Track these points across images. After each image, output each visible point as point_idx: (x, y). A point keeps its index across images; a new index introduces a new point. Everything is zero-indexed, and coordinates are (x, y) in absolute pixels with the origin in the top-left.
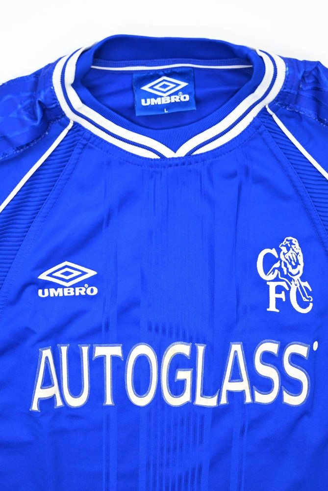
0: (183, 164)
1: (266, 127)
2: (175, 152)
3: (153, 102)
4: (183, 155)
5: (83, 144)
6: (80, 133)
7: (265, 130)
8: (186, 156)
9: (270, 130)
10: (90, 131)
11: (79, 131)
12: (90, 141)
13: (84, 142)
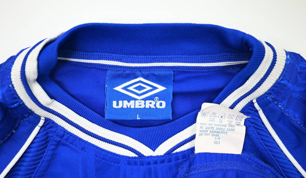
0: (163, 162)
1: (251, 123)
2: (154, 151)
3: (126, 104)
4: (162, 154)
5: (56, 141)
6: (53, 130)
7: (250, 126)
8: (165, 154)
9: (256, 126)
10: (63, 128)
11: (51, 127)
12: (63, 139)
13: (58, 139)
